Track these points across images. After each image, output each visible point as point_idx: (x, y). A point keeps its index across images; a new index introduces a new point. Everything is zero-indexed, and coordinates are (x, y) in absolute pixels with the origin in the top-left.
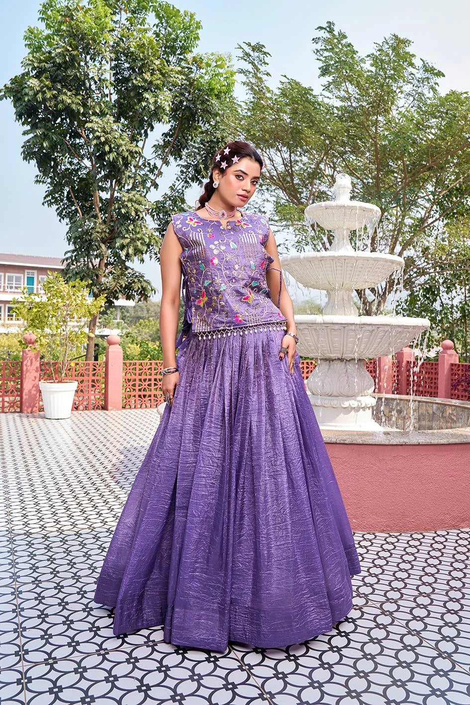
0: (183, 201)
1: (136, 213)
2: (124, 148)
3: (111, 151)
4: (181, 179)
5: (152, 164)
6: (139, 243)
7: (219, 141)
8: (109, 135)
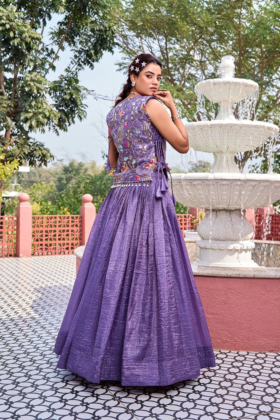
0: (77, 81)
1: (38, 91)
2: (26, 34)
3: (14, 38)
4: (75, 62)
5: (50, 49)
6: (40, 117)
7: (107, 30)
8: (13, 23)
